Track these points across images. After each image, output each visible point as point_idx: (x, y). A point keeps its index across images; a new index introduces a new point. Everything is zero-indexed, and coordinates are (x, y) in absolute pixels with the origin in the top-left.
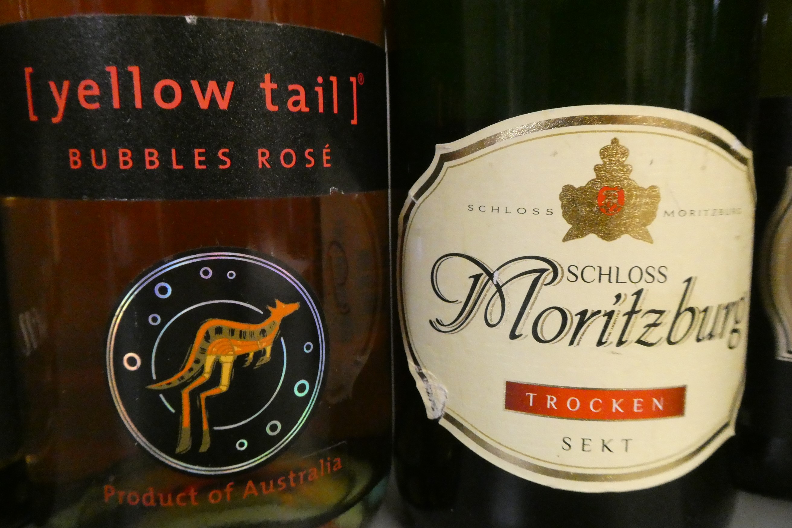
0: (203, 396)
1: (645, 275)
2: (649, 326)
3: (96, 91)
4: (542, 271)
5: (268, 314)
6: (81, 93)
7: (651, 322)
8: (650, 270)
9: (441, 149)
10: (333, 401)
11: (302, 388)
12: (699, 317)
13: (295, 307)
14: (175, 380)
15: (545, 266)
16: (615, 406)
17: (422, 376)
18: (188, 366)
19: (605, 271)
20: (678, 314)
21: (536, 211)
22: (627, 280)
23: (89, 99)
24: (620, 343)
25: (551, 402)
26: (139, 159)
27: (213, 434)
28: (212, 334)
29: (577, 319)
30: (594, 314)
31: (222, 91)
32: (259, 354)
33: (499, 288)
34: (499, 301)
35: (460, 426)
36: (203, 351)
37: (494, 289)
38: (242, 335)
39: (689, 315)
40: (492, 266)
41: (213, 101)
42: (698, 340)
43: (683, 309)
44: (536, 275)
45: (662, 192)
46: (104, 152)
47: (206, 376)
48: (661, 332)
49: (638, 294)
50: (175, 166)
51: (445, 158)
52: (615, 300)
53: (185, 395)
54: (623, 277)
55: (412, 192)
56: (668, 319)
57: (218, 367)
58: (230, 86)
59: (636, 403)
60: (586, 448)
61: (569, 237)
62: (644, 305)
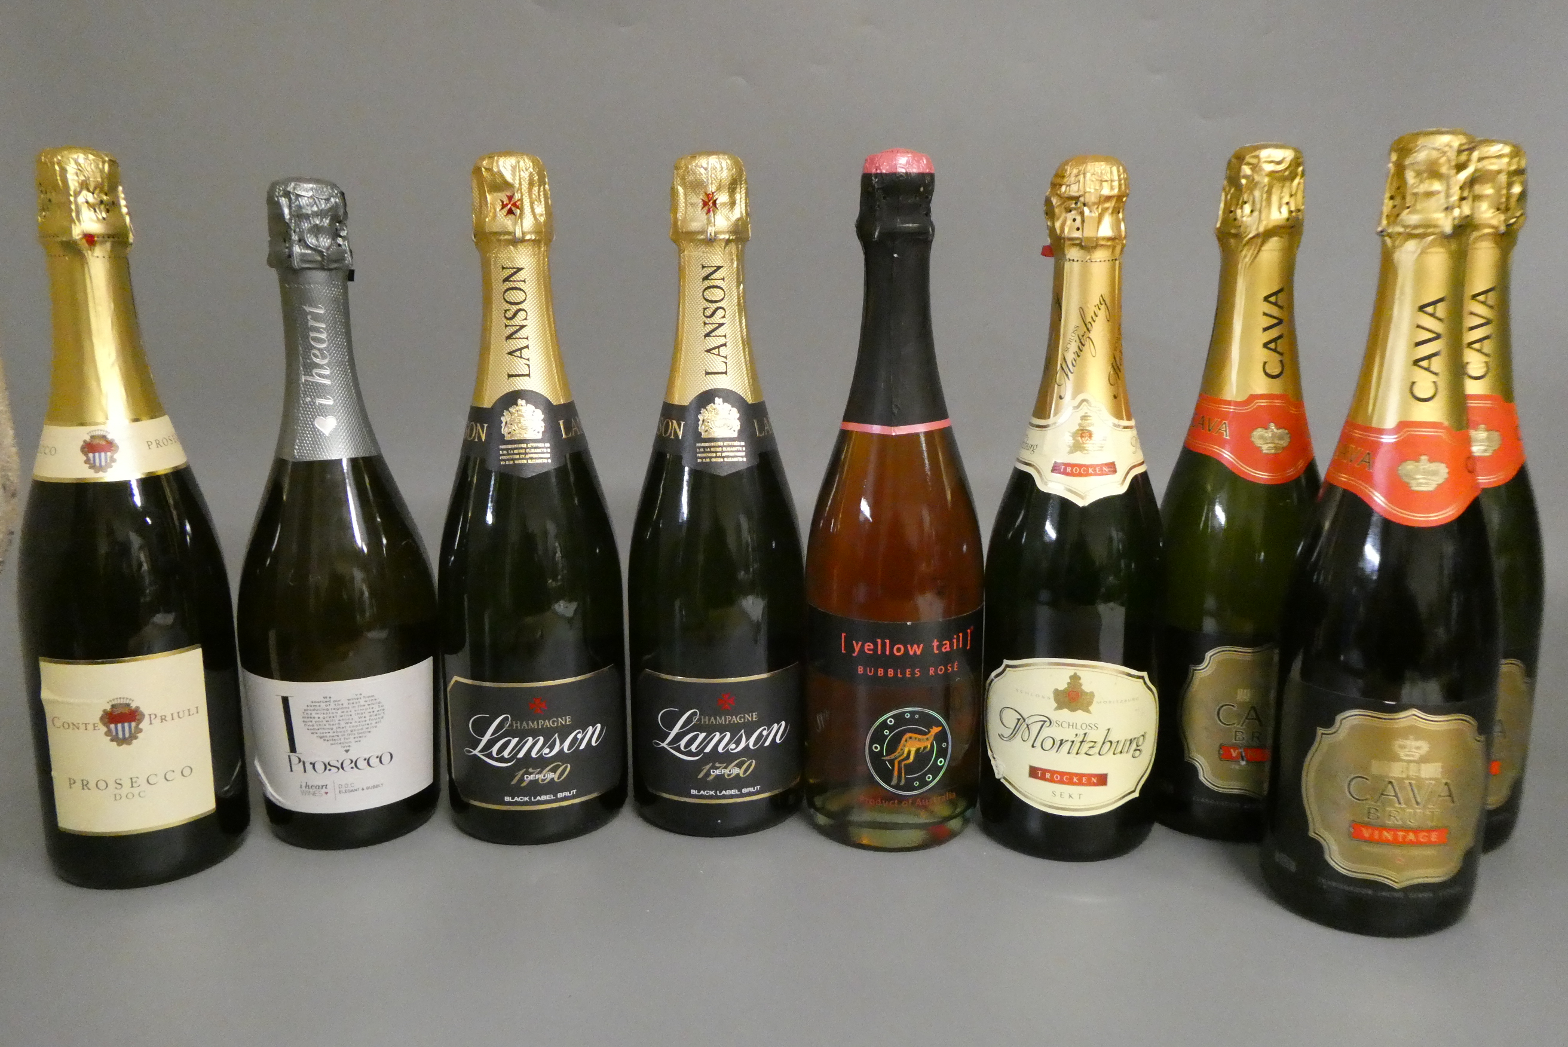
0: (903, 763)
1: (1088, 727)
2: (1090, 747)
3: (872, 647)
4: (1045, 721)
5: (929, 732)
6: (866, 647)
7: (1091, 746)
8: (1091, 725)
9: (1006, 662)
10: (954, 764)
11: (941, 762)
12: (1114, 745)
13: (940, 729)
14: (892, 757)
15: (1046, 719)
16: (1075, 780)
17: (994, 758)
18: (898, 751)
19: (1071, 724)
20: (1104, 743)
21: (1043, 697)
22: (1080, 728)
23: (869, 650)
24: (1077, 753)
25: (1048, 776)
26: (886, 672)
27: (906, 779)
28: (908, 739)
29: (1059, 743)
30: (1066, 741)
31: (918, 647)
32: (925, 748)
33: (1028, 726)
34: (1028, 731)
35: (1010, 783)
36: (904, 746)
37: (1026, 726)
38: (919, 740)
39: (1109, 744)
40: (1025, 716)
41: (915, 651)
42: (1114, 754)
43: (1106, 741)
44: (1043, 723)
45: (1095, 694)
46: (873, 669)
47: (905, 755)
48: (1096, 750)
49: (1085, 734)
50: (899, 676)
51: (1008, 666)
52: (1075, 736)
53: (896, 763)
54: (1079, 726)
55: (993, 674)
56: (1099, 745)
57: (909, 753)
58: (922, 645)
59: (1084, 779)
60: (1062, 796)
61: (1057, 709)
62: (1088, 739)
